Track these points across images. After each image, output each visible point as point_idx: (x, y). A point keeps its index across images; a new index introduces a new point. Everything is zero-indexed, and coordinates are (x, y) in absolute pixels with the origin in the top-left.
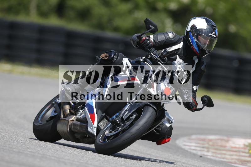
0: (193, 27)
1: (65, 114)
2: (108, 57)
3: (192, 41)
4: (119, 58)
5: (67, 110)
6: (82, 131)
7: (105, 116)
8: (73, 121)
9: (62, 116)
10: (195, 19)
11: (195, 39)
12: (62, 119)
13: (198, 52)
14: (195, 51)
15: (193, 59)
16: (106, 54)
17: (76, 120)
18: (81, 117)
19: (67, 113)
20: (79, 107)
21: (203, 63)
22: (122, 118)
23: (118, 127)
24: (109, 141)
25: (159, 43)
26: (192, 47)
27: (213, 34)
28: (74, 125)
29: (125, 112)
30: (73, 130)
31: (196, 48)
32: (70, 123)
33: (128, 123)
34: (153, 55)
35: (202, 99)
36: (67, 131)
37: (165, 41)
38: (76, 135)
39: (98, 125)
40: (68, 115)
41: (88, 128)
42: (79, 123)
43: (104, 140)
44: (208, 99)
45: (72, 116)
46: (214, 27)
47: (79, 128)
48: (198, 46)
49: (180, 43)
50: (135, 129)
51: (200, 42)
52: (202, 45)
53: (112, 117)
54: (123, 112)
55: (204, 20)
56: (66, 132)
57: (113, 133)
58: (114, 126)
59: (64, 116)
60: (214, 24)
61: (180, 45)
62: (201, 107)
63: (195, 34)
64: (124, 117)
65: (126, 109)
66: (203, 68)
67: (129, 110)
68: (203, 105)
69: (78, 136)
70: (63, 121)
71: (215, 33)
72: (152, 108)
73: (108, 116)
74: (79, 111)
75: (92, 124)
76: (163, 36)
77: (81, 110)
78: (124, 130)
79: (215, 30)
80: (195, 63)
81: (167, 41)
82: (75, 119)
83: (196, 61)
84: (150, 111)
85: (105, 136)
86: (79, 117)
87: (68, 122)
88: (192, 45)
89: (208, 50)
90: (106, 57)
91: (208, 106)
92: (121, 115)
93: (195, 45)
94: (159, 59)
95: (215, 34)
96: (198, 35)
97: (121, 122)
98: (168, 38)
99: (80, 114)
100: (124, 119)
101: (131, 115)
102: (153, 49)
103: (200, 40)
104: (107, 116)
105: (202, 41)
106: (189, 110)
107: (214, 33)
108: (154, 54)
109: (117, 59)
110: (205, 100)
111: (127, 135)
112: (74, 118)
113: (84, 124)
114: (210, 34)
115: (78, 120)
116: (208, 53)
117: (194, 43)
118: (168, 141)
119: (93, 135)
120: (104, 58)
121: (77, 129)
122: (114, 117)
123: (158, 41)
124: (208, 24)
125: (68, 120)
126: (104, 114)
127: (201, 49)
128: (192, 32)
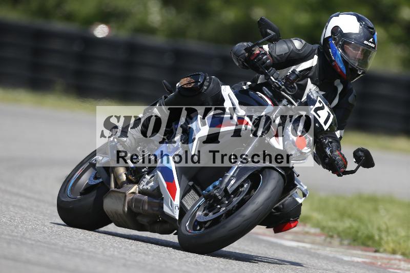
0: (336, 30)
1: (119, 183)
2: (193, 84)
3: (335, 54)
4: (211, 85)
5: (121, 175)
6: (151, 211)
7: (193, 185)
8: (134, 194)
9: (113, 185)
10: (338, 16)
11: (340, 51)
12: (113, 191)
13: (345, 72)
14: (339, 70)
15: (335, 85)
16: (189, 79)
17: (139, 193)
18: (149, 188)
19: (122, 181)
20: (143, 170)
21: (351, 91)
22: (226, 190)
23: (219, 206)
24: (203, 229)
25: (278, 58)
26: (334, 64)
27: (370, 42)
28: (137, 201)
29: (230, 181)
30: (135, 210)
31: (341, 66)
32: (129, 198)
33: (236, 200)
34: (273, 80)
35: (356, 154)
36: (124, 211)
37: (289, 55)
38: (139, 218)
39: (181, 203)
40: (123, 183)
41: (165, 206)
42: (146, 197)
43: (195, 229)
44: (364, 153)
45: (130, 186)
46: (371, 30)
47: (146, 207)
48: (346, 63)
49: (313, 58)
50: (250, 209)
51: (348, 56)
52: (351, 61)
53: (207, 189)
54: (226, 180)
55: (355, 18)
56: (121, 212)
57: (211, 216)
58: (212, 203)
59: (116, 185)
60: (370, 24)
61: (313, 62)
62: (354, 169)
63: (339, 42)
64: (230, 189)
65: (232, 174)
66: (351, 99)
67: (238, 176)
68: (357, 165)
69: (144, 221)
70: (116, 194)
71: (374, 40)
72: (277, 173)
73: (198, 186)
74: (145, 178)
75: (171, 201)
76: (285, 46)
77: (147, 176)
78: (229, 211)
79: (372, 34)
80: (339, 92)
81: (291, 54)
82: (137, 192)
83: (340, 88)
84: (274, 178)
85: (196, 220)
86: (145, 187)
87: (126, 196)
88: (334, 61)
89: (362, 70)
90: (189, 83)
91: (364, 167)
92: (223, 186)
93: (340, 60)
94: (283, 87)
95: (373, 42)
96: (345, 43)
97: (225, 196)
98: (292, 50)
99: (147, 183)
100: (230, 192)
101: (242, 186)
102: (272, 70)
103: (348, 52)
104: (196, 186)
105: (351, 55)
106: (333, 173)
107: (371, 40)
108: (275, 79)
109: (208, 86)
110: (361, 156)
111: (236, 221)
112: (135, 188)
113: (156, 199)
114: (366, 42)
115: (142, 192)
116: (362, 74)
117: (338, 57)
118: (295, 226)
119: (173, 219)
120: (185, 86)
121: (142, 207)
122: (211, 187)
123: (277, 55)
124: (361, 25)
125: (125, 193)
126: (191, 183)
127: (350, 67)
128: (335, 39)
